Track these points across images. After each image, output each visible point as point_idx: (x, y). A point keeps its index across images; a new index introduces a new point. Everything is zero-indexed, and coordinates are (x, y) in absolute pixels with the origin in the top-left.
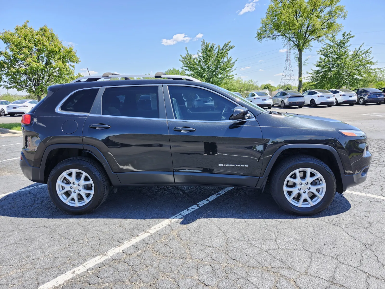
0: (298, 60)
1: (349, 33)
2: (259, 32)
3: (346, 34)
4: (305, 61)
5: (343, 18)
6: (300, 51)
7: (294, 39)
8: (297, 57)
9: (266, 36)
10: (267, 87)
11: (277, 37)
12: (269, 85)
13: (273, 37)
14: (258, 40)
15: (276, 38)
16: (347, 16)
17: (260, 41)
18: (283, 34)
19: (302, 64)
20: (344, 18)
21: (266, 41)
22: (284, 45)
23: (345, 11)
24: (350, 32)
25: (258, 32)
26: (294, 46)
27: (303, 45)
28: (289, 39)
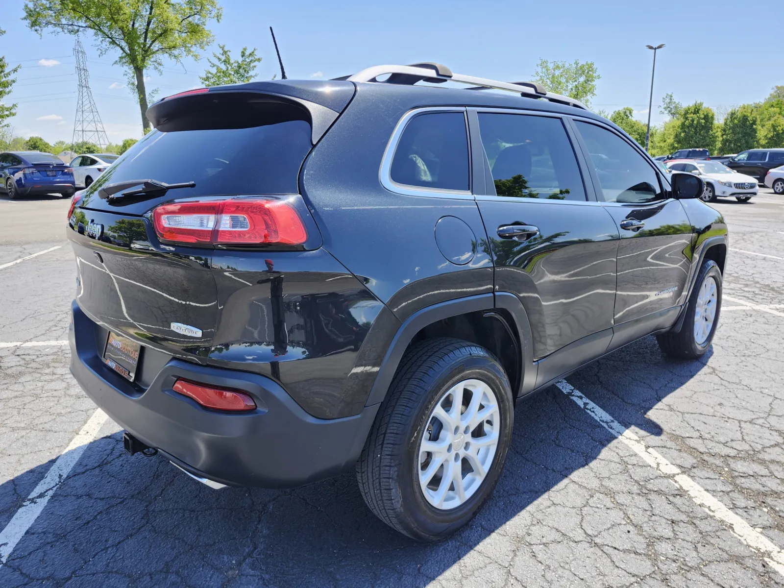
0: (137, 91)
1: (253, 52)
2: (29, 6)
3: (247, 53)
4: (153, 95)
5: (216, 18)
6: (139, 71)
7: (123, 44)
8: (133, 84)
9: (53, 22)
10: (35, 144)
11: (81, 29)
12: (38, 140)
13: (70, 27)
14: (32, 26)
15: (78, 31)
16: (222, 17)
17: (36, 30)
18: (97, 27)
19: (147, 101)
20: (218, 21)
21: (52, 33)
22: (99, 51)
23: (218, 7)
24: (255, 49)
25: (26, 6)
26: (125, 57)
27: (143, 60)
28: (110, 40)
